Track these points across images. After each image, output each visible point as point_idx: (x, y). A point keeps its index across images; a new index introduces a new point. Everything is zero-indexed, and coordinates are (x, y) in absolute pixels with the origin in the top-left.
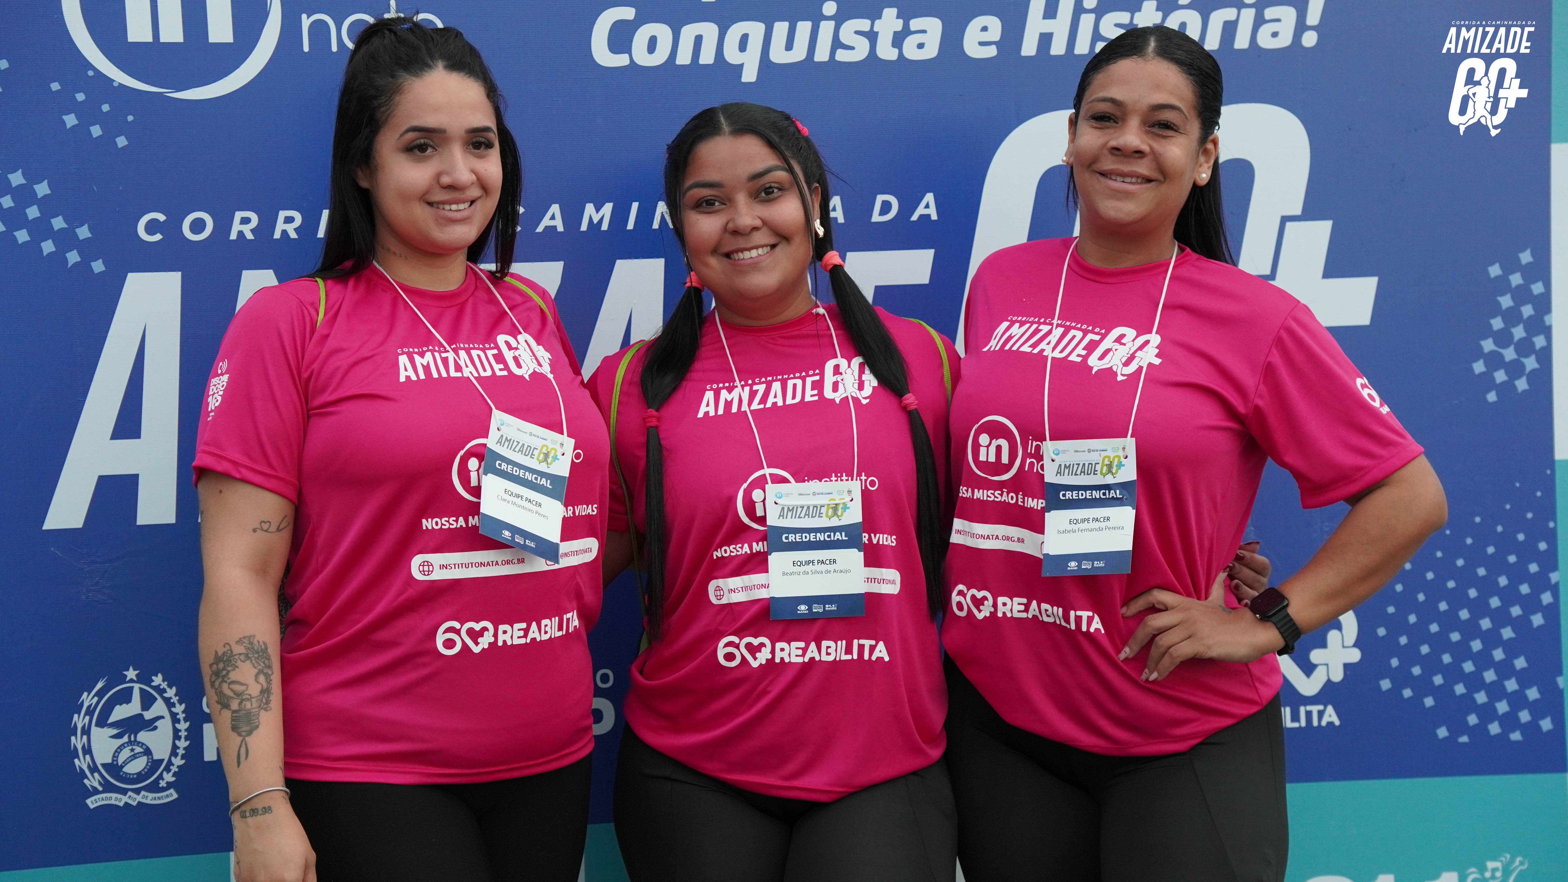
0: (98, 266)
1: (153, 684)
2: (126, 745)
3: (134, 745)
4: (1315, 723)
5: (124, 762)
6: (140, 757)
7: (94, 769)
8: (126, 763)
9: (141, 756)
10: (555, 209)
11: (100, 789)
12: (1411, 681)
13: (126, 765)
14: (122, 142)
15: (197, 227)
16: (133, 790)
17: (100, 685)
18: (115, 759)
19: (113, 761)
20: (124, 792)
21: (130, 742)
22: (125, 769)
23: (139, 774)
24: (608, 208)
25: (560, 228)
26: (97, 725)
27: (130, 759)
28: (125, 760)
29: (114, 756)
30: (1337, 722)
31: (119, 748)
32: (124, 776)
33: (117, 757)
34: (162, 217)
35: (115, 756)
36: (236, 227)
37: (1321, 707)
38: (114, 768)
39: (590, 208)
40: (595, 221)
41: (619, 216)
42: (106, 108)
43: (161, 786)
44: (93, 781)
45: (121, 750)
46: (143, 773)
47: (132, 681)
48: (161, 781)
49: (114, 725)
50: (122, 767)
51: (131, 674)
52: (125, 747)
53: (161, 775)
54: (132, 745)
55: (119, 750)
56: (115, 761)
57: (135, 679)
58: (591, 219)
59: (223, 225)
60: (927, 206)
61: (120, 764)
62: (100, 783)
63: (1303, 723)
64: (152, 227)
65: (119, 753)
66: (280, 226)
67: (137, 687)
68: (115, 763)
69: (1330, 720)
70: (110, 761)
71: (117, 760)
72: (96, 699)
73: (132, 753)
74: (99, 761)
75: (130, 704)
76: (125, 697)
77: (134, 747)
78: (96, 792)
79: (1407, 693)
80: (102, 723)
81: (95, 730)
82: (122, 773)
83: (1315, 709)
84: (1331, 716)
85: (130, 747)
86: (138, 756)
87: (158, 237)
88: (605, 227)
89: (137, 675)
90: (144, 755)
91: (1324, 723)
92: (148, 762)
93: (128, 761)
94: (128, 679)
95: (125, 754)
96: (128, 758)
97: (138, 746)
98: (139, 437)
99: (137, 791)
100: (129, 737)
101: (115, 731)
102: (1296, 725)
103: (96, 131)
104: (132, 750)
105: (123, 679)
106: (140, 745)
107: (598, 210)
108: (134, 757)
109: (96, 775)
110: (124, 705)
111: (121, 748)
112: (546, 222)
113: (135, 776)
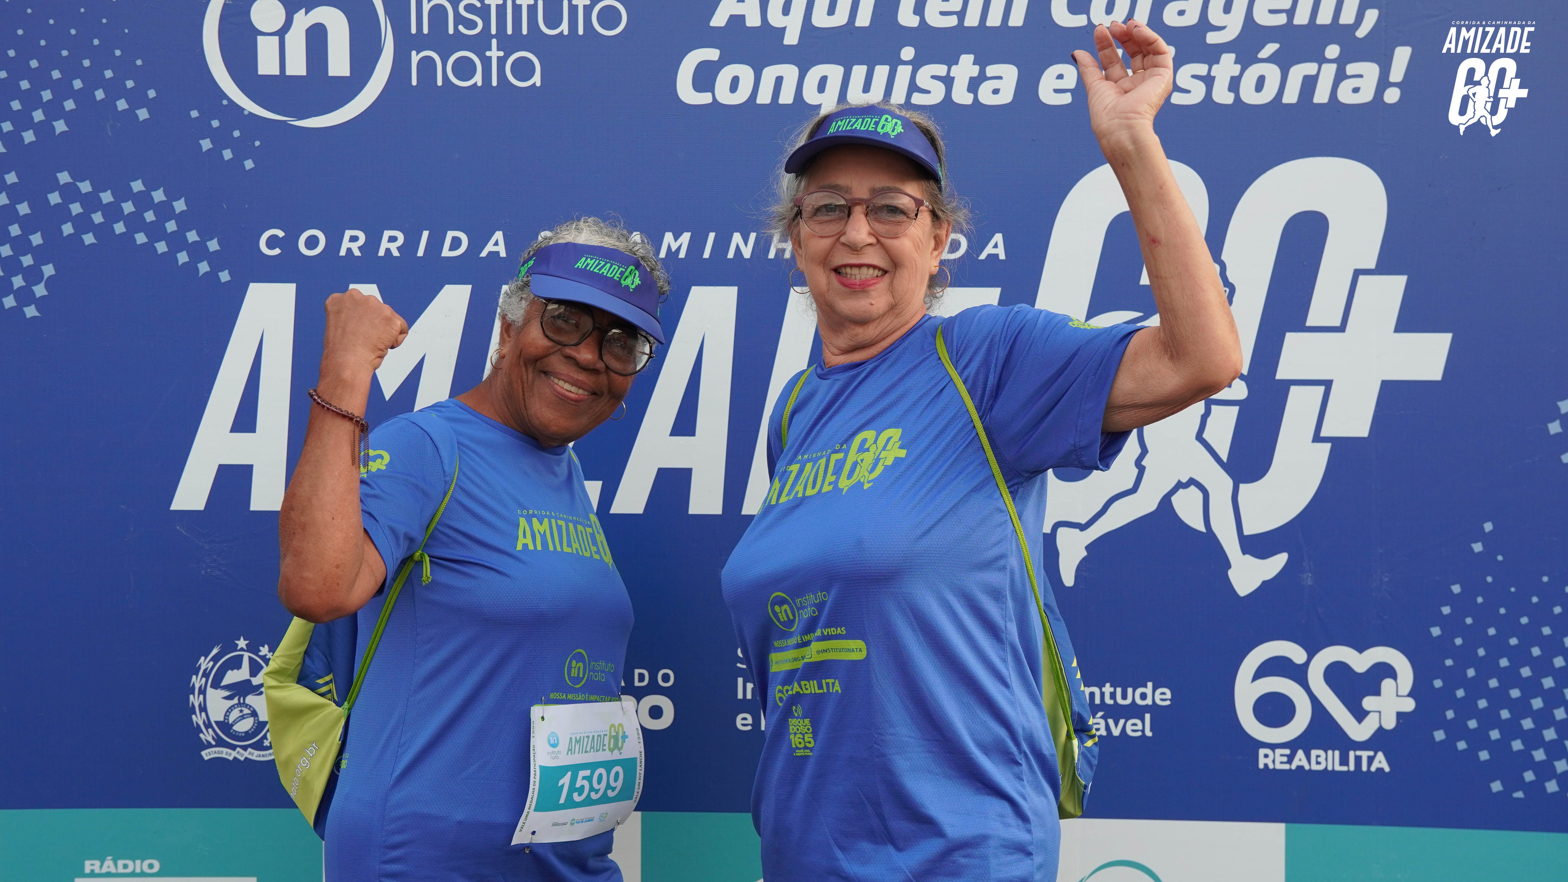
0: (225, 276)
1: (260, 654)
2: (236, 706)
3: (243, 707)
4: (1364, 768)
5: (234, 722)
6: (247, 717)
7: (208, 725)
8: (236, 722)
9: (249, 717)
11: (213, 743)
12: (1467, 734)
13: (235, 723)
14: (249, 164)
15: (312, 242)
16: (242, 747)
17: (215, 651)
18: (227, 718)
19: (225, 719)
20: (233, 747)
21: (239, 704)
22: (235, 728)
23: (247, 733)
24: (686, 237)
26: (211, 687)
27: (239, 719)
28: (235, 720)
29: (225, 715)
30: (1387, 769)
31: (230, 708)
32: (234, 733)
33: (228, 716)
34: (280, 234)
35: (227, 715)
36: (346, 244)
37: (1371, 753)
38: (225, 726)
39: (668, 237)
40: (674, 249)
41: (696, 245)
42: (236, 134)
43: (265, 745)
44: (207, 736)
45: (232, 710)
46: (250, 732)
47: (242, 649)
48: (265, 741)
49: (227, 687)
50: (232, 725)
51: (242, 643)
52: (235, 708)
53: (265, 735)
54: (241, 707)
55: (230, 710)
56: (226, 719)
57: (245, 648)
58: (669, 247)
59: (334, 242)
60: (996, 246)
61: (230, 722)
62: (213, 738)
63: (1352, 767)
64: (272, 242)
65: (230, 713)
66: (384, 245)
67: (246, 655)
68: (226, 721)
69: (1380, 766)
70: (222, 719)
71: (228, 719)
72: (211, 663)
73: (241, 714)
74: (212, 720)
75: (240, 670)
76: (236, 663)
77: (243, 709)
78: (210, 745)
79: (1462, 745)
80: (216, 685)
81: (210, 691)
82: (232, 731)
83: (1365, 754)
84: (1381, 762)
85: (240, 709)
86: (246, 716)
87: (277, 251)
88: (682, 255)
89: (247, 645)
90: (251, 716)
91: (1373, 769)
92: (254, 723)
93: (237, 720)
94: (239, 648)
95: (235, 714)
96: (237, 718)
97: (246, 707)
98: (254, 432)
99: (245, 748)
100: (239, 700)
101: (227, 693)
102: (1345, 768)
103: (227, 154)
104: (241, 711)
105: (235, 648)
106: (248, 707)
107: (676, 239)
108: (243, 717)
109: (210, 730)
110: (235, 671)
111: (231, 708)
113: (243, 734)
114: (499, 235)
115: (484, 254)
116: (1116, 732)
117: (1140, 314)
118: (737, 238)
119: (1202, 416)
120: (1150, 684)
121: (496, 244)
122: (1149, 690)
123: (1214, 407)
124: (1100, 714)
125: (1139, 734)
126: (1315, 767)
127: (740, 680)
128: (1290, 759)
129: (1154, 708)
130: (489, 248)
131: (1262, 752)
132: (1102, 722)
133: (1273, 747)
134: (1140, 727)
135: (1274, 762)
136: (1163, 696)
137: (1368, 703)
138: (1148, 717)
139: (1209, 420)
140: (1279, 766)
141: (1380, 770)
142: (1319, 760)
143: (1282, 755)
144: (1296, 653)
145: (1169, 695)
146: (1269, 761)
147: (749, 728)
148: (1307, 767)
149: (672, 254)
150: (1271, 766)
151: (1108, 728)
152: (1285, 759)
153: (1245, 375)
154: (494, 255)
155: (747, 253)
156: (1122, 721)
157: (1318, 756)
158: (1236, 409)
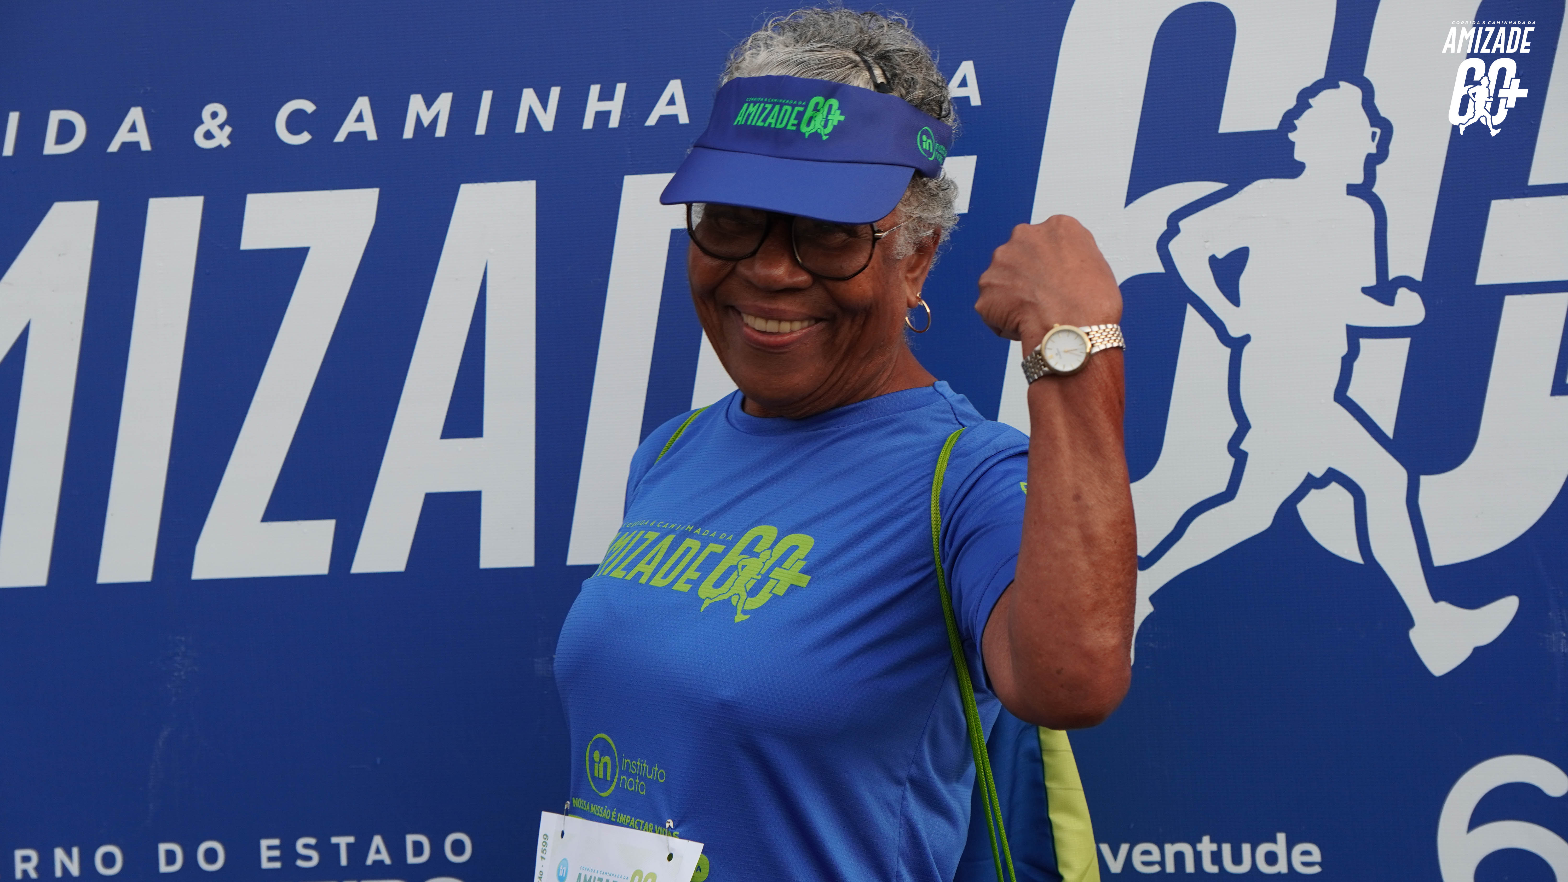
10: (363, 104)
24: (444, 101)
25: (372, 136)
39: (416, 102)
40: (426, 123)
41: (463, 114)
58: (418, 119)
60: (964, 83)
88: (441, 131)
107: (429, 105)
112: (349, 126)
114: (136, 114)
115: (114, 147)
117: (1224, 185)
118: (529, 97)
119: (1344, 359)
120: (1281, 837)
121: (133, 129)
122: (1280, 846)
123: (1364, 343)
130: (122, 136)
136: (1304, 858)
139: (1357, 365)
144: (1547, 777)
145: (1316, 855)
149: (424, 131)
153: (1418, 282)
154: (131, 147)
155: (547, 122)
158: (1405, 343)
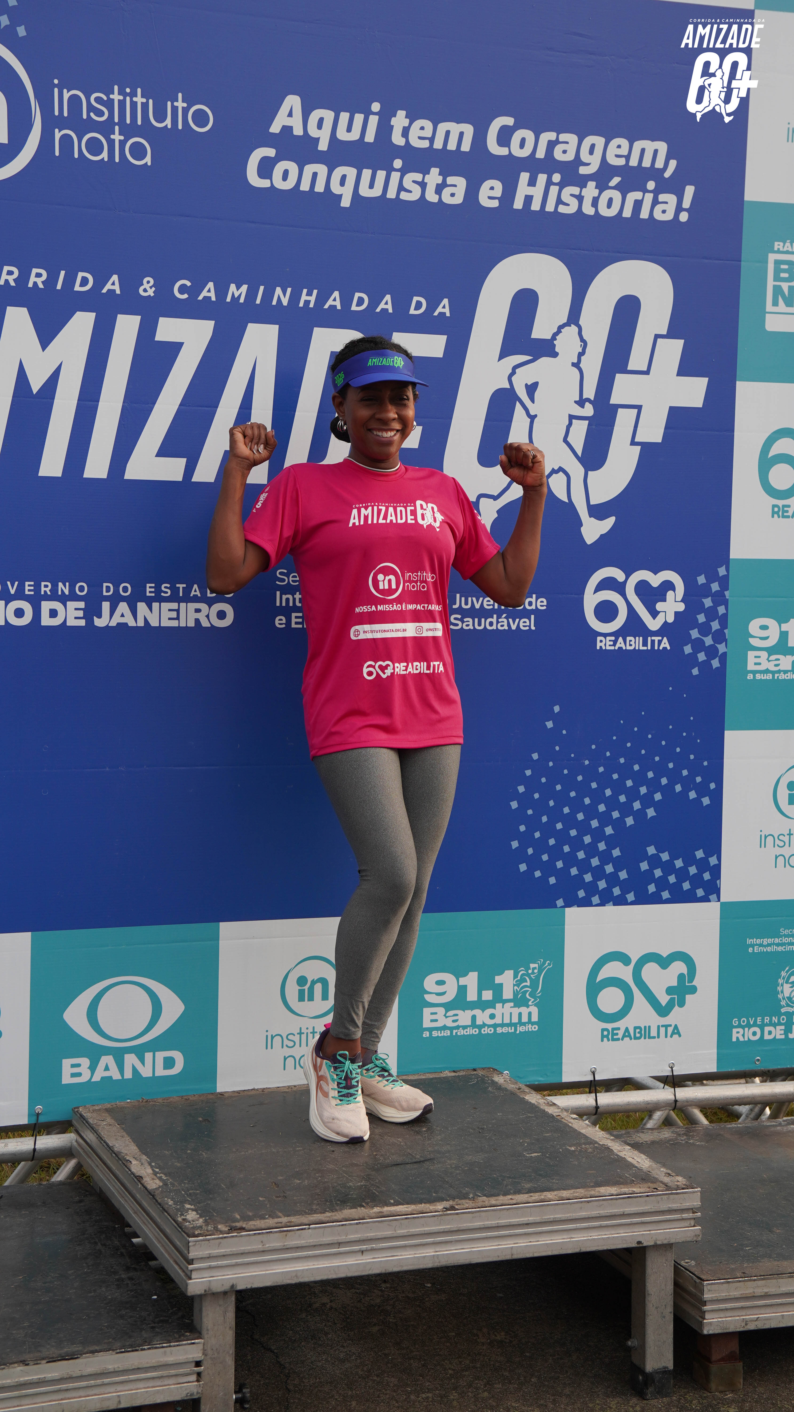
114: (115, 277)
115: (105, 290)
116: (514, 627)
118: (279, 291)
120: (534, 596)
121: (113, 283)
122: (533, 600)
123: (574, 421)
124: (504, 615)
125: (527, 628)
126: (629, 648)
127: (278, 593)
128: (615, 643)
129: (536, 612)
130: (109, 286)
131: (599, 638)
132: (505, 620)
133: (605, 635)
134: (528, 624)
135: (605, 645)
136: (541, 604)
137: (659, 606)
138: (533, 617)
139: (571, 429)
140: (608, 648)
141: (665, 648)
142: (631, 643)
143: (610, 641)
144: (619, 575)
145: (545, 603)
146: (602, 644)
147: (284, 626)
148: (624, 648)
149: (235, 299)
150: (604, 648)
151: (509, 625)
152: (612, 643)
153: (592, 401)
154: (111, 291)
155: (285, 301)
156: (517, 620)
157: (630, 641)
158: (587, 422)
